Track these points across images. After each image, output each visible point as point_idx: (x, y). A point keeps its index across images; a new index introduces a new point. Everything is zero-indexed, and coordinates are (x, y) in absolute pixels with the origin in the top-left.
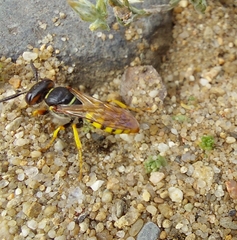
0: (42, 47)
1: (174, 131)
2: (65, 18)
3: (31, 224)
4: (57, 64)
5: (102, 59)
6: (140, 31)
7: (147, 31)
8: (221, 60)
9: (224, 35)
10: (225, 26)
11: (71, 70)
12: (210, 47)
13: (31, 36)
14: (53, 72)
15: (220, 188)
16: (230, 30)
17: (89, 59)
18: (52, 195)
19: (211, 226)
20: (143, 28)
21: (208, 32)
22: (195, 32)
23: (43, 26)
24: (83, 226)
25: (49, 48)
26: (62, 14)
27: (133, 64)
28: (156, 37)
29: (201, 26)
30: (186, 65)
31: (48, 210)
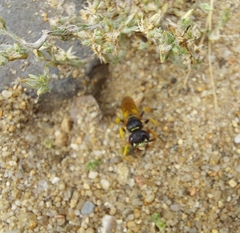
0: (15, 87)
1: (105, 143)
2: (29, 65)
3: (17, 202)
4: (26, 97)
5: (57, 93)
6: (83, 71)
7: (88, 70)
8: (143, 88)
9: (145, 69)
10: (146, 63)
11: (36, 101)
12: (135, 78)
13: (6, 79)
14: (24, 103)
15: (132, 180)
16: (149, 65)
17: (48, 93)
18: (29, 185)
19: (126, 203)
20: (85, 68)
21: (133, 67)
22: (124, 67)
23: (14, 72)
24: (48, 204)
25: (20, 87)
26: (26, 63)
27: (79, 94)
28: (95, 73)
29: (128, 63)
30: (119, 91)
31: (27, 195)
